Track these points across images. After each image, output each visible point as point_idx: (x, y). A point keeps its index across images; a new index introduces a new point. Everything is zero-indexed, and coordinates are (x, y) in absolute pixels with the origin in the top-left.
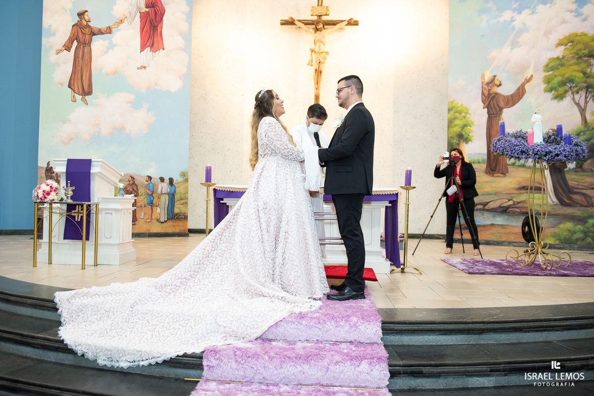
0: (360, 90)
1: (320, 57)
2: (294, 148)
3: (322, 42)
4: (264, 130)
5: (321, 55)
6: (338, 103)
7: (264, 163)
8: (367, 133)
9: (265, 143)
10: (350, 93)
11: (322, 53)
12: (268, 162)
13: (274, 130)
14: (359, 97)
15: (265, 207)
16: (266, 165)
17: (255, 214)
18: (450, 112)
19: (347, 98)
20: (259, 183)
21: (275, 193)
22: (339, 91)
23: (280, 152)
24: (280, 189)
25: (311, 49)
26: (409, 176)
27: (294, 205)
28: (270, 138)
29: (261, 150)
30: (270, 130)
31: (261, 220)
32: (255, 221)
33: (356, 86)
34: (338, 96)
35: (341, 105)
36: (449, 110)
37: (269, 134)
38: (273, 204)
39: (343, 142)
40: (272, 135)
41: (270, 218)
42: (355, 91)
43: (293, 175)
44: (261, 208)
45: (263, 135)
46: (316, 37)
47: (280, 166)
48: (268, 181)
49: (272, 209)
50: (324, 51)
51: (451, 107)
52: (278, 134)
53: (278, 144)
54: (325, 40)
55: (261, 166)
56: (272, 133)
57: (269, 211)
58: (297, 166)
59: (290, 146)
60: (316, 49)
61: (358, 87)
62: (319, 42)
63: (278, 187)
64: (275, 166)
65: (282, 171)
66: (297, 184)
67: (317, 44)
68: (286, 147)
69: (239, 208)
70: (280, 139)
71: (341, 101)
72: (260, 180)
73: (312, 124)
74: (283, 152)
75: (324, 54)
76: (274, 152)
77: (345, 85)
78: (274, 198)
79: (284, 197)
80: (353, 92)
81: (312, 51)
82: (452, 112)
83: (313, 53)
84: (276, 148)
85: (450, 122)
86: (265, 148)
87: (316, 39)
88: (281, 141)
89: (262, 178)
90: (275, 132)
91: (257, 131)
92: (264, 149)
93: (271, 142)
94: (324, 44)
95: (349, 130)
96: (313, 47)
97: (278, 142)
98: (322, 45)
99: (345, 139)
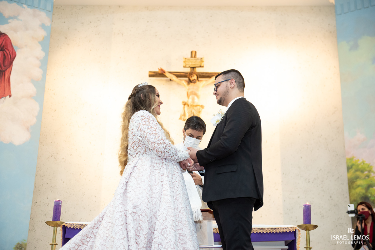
0: (242, 85)
1: (193, 111)
2: (172, 145)
3: (196, 94)
4: (136, 124)
5: (195, 108)
6: (216, 101)
7: (135, 161)
8: (252, 127)
9: (137, 140)
10: (230, 86)
11: (196, 106)
12: (139, 161)
13: (147, 123)
14: (241, 92)
15: (134, 210)
16: (137, 164)
17: (121, 219)
18: (350, 170)
19: (227, 93)
20: (129, 184)
21: (147, 195)
22: (217, 86)
23: (155, 147)
24: (154, 191)
25: (183, 102)
26: (307, 211)
27: (170, 210)
28: (142, 132)
29: (132, 149)
30: (144, 123)
31: (129, 226)
32: (121, 227)
33: (237, 80)
34: (215, 92)
35: (220, 102)
36: (349, 168)
37: (142, 127)
38: (145, 208)
39: (225, 135)
40: (145, 128)
41: (140, 225)
42: (235, 84)
43: (170, 176)
44: (130, 212)
45: (135, 130)
46: (189, 89)
47: (155, 165)
48: (139, 182)
49: (144, 214)
50: (199, 104)
51: (350, 164)
52: (152, 127)
53: (152, 138)
54: (199, 93)
55: (132, 166)
56: (146, 126)
57: (139, 216)
58: (175, 167)
59: (167, 141)
60: (190, 101)
61: (238, 80)
62: (193, 94)
63: (152, 189)
64: (149, 165)
65: (158, 171)
66: (176, 188)
67: (191, 97)
68: (162, 141)
69: (101, 219)
70: (154, 132)
71: (219, 98)
72: (130, 180)
73: (187, 137)
74: (158, 147)
75: (199, 107)
76: (148, 150)
77: (223, 79)
78: (147, 201)
79: (159, 202)
80: (232, 86)
81: (185, 105)
82: (352, 171)
83: (186, 106)
84: (150, 143)
85: (351, 183)
86: (137, 145)
87: (189, 91)
88: (156, 134)
89: (132, 179)
90: (149, 125)
91: (129, 121)
92: (135, 148)
93: (145, 136)
94: (198, 97)
95: (231, 121)
96: (186, 100)
97: (153, 136)
98: (196, 98)
99: (227, 132)
